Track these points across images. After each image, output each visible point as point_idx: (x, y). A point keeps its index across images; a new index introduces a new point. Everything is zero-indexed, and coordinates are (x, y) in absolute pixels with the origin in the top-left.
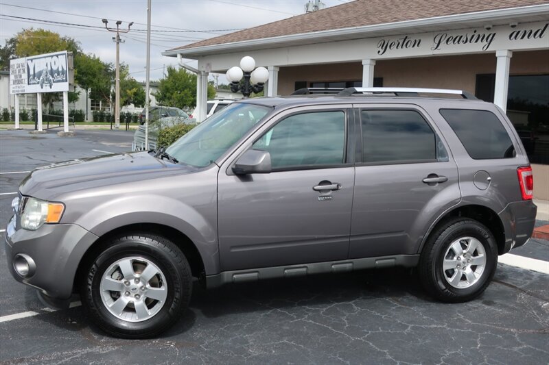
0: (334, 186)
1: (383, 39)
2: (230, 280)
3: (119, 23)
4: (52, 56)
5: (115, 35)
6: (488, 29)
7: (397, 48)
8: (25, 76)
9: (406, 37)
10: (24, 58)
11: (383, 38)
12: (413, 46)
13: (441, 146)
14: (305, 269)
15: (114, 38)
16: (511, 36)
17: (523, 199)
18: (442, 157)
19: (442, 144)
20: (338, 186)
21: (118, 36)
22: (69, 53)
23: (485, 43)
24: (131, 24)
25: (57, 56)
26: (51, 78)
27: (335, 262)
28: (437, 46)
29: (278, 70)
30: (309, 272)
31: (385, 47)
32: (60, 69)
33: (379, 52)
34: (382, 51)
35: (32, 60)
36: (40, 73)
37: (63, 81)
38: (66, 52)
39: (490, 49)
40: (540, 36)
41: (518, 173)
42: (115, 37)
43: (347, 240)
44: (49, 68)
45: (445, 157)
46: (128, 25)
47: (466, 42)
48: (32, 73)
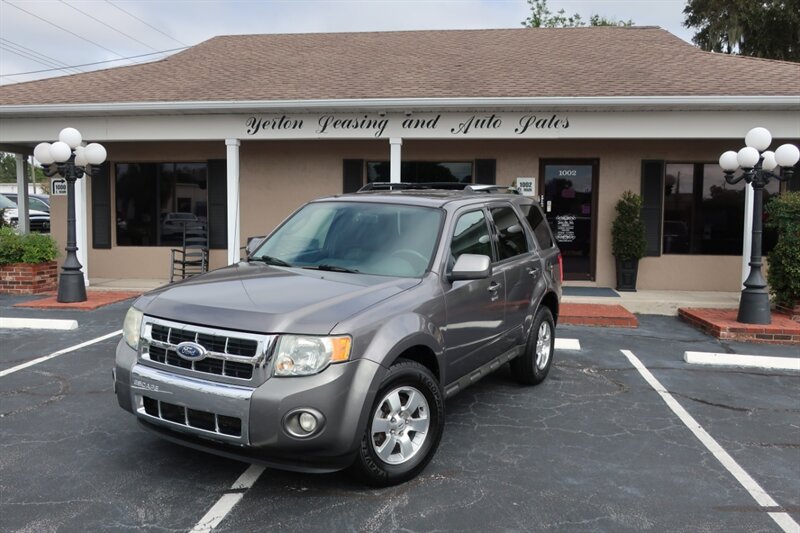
1: (255, 117)
6: (383, 115)
7: (273, 127)
11: (252, 116)
12: (294, 127)
16: (404, 124)
23: (377, 129)
28: (324, 129)
31: (256, 126)
33: (249, 131)
34: (253, 131)
39: (384, 136)
40: (433, 126)
47: (357, 126)
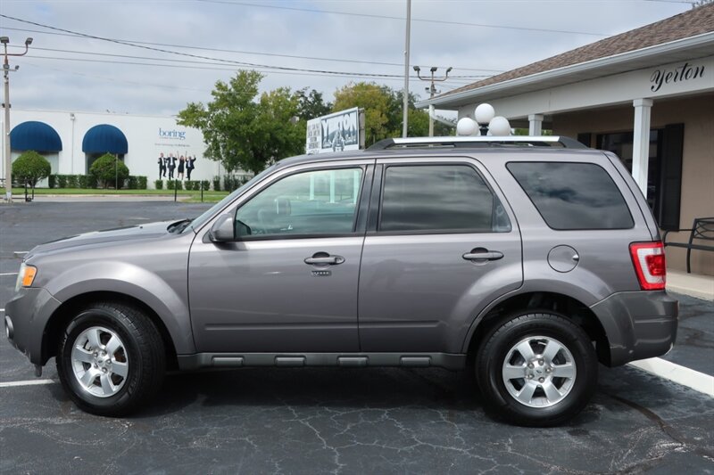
0: (331, 259)
2: (209, 363)
3: (434, 70)
4: (344, 115)
5: (429, 85)
8: (319, 139)
9: (686, 65)
10: (319, 119)
11: (657, 68)
12: (695, 77)
13: (500, 212)
14: (302, 359)
15: (427, 89)
17: (643, 289)
18: (500, 225)
19: (503, 209)
20: (336, 259)
21: (433, 86)
22: (361, 109)
24: (449, 70)
25: (349, 114)
26: (343, 140)
27: (342, 354)
29: (542, 119)
30: (308, 363)
31: (660, 80)
32: (351, 130)
35: (326, 120)
36: (333, 134)
37: (353, 143)
38: (356, 108)
41: (630, 249)
42: (429, 86)
43: (355, 327)
44: (341, 129)
45: (505, 225)
46: (446, 70)
48: (325, 135)
